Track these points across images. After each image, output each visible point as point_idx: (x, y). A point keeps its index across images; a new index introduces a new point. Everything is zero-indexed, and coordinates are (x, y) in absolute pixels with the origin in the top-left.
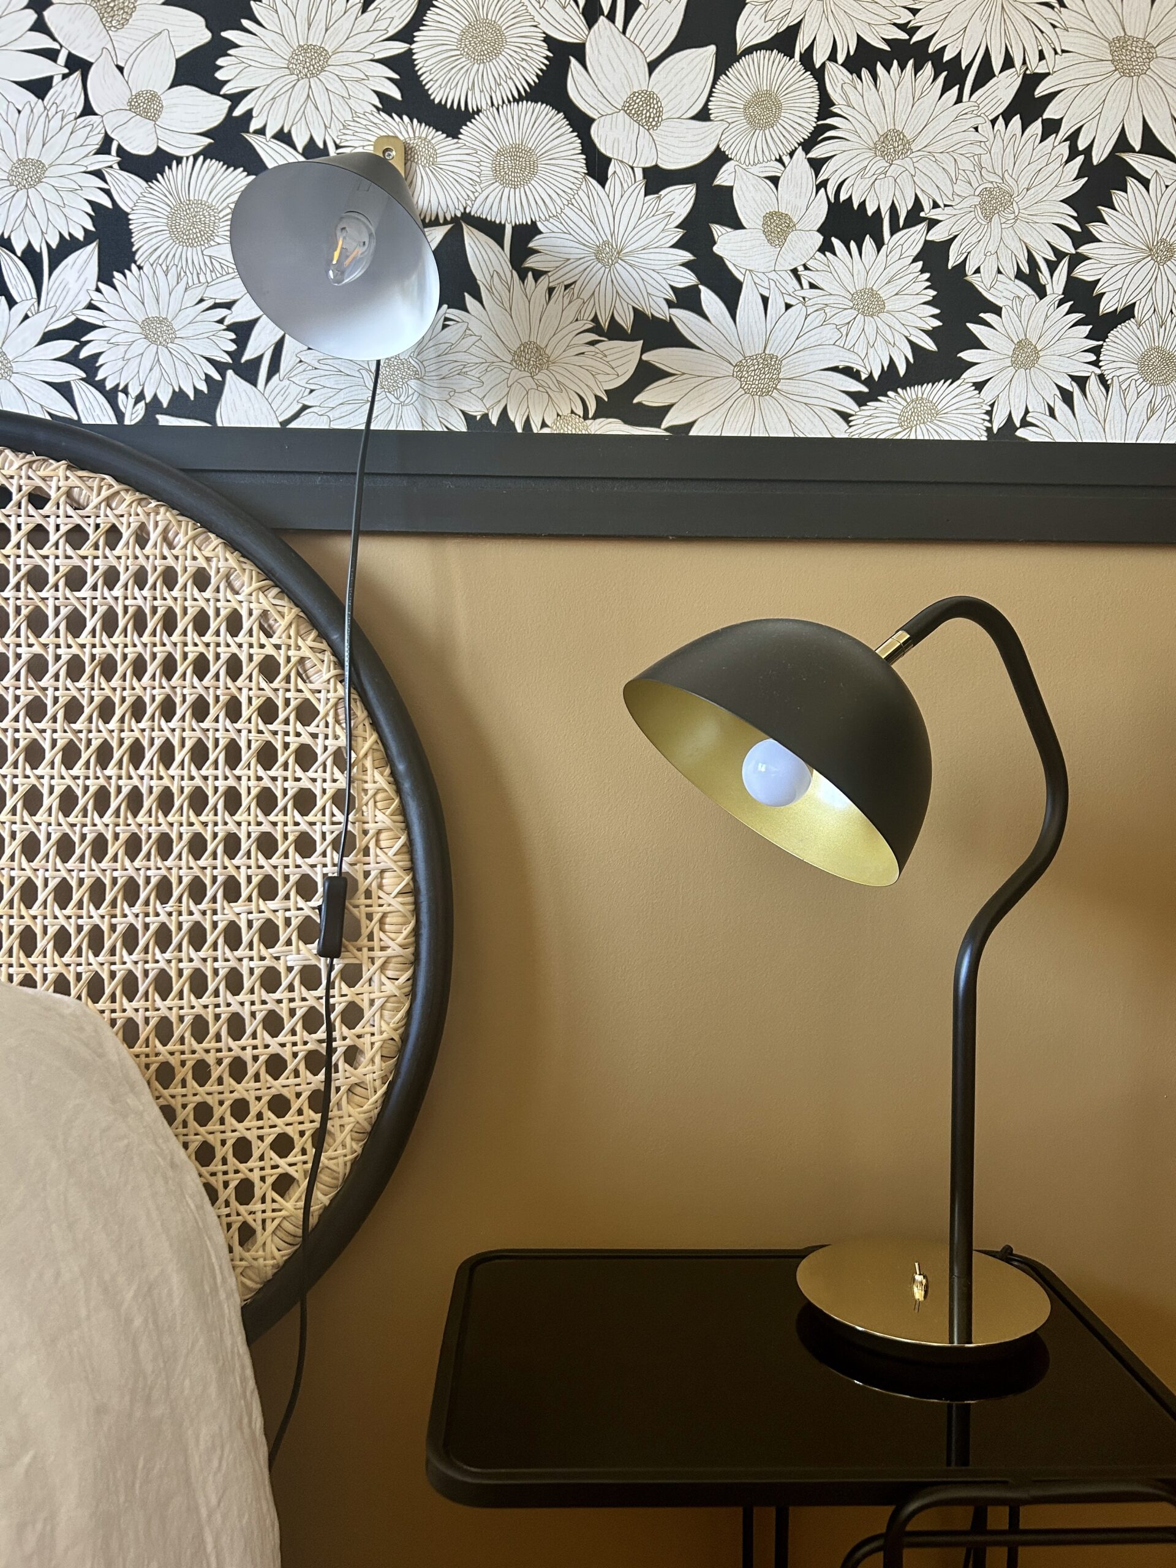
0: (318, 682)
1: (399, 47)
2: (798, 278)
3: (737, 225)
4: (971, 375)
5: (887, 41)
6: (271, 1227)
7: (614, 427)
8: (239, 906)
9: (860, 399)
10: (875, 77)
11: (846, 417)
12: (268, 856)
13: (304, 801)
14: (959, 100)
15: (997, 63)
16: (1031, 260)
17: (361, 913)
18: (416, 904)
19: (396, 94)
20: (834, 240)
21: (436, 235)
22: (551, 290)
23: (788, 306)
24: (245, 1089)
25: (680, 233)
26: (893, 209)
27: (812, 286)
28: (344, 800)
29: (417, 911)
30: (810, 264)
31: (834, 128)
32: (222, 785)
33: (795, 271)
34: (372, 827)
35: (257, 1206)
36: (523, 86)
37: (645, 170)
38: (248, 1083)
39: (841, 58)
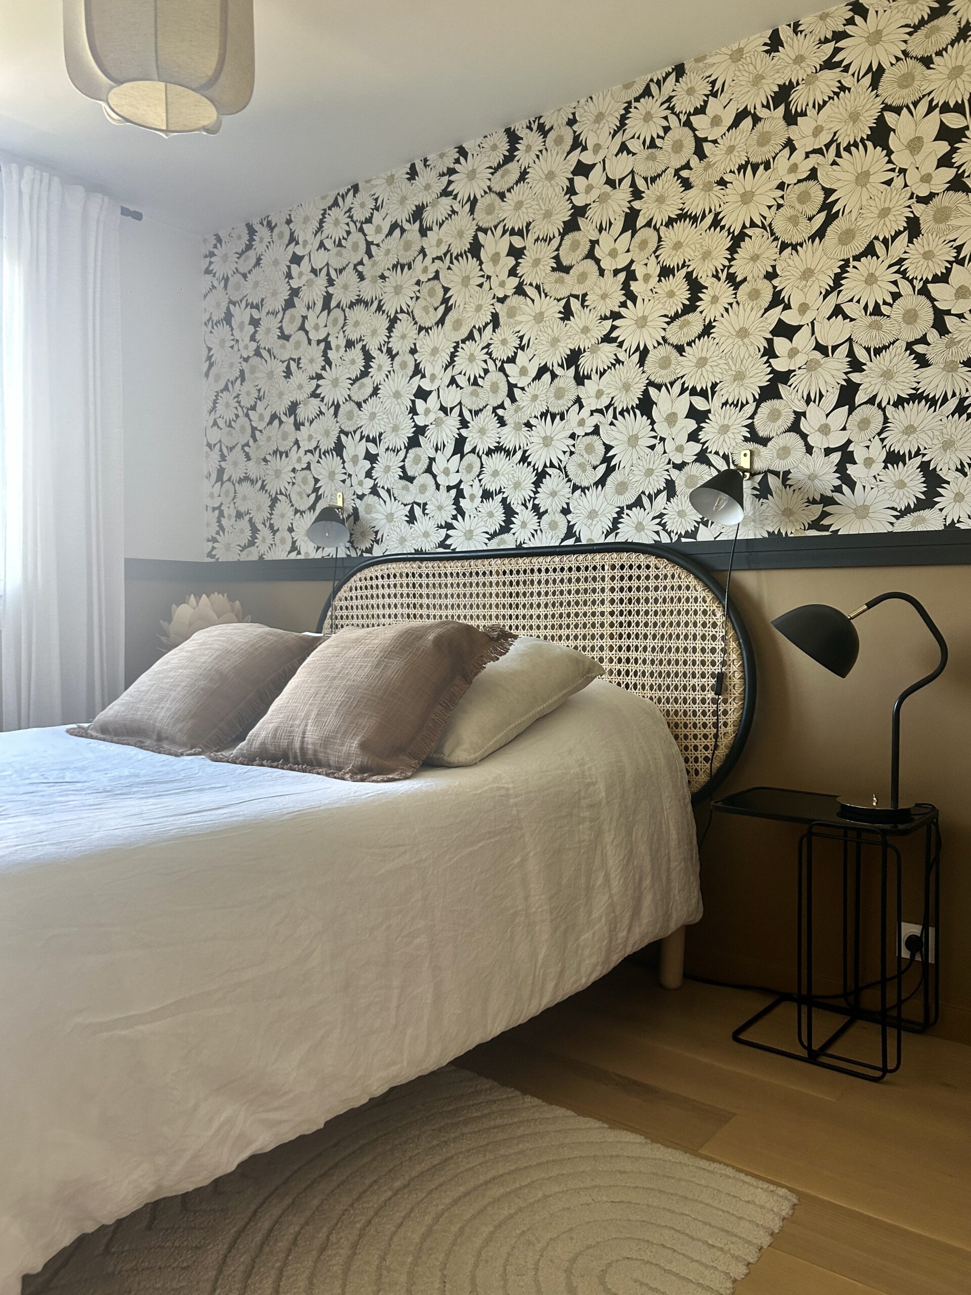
0: (718, 617)
1: (750, 421)
2: (876, 478)
3: (855, 463)
4: (938, 506)
5: (908, 395)
6: (703, 770)
7: (813, 533)
8: (695, 680)
9: (897, 518)
10: (903, 407)
11: (892, 524)
12: (704, 666)
13: (713, 651)
14: (935, 411)
15: (949, 396)
16: (962, 464)
17: (728, 684)
18: (745, 682)
19: (749, 435)
20: (889, 465)
21: (760, 477)
22: (794, 490)
23: (872, 488)
24: (697, 731)
25: (836, 468)
26: (910, 452)
27: (881, 481)
28: (724, 651)
29: (745, 684)
30: (880, 473)
31: (888, 427)
32: (692, 645)
33: (874, 476)
34: (731, 659)
35: (699, 764)
36: (786, 427)
37: (825, 449)
38: (698, 729)
39: (891, 403)
